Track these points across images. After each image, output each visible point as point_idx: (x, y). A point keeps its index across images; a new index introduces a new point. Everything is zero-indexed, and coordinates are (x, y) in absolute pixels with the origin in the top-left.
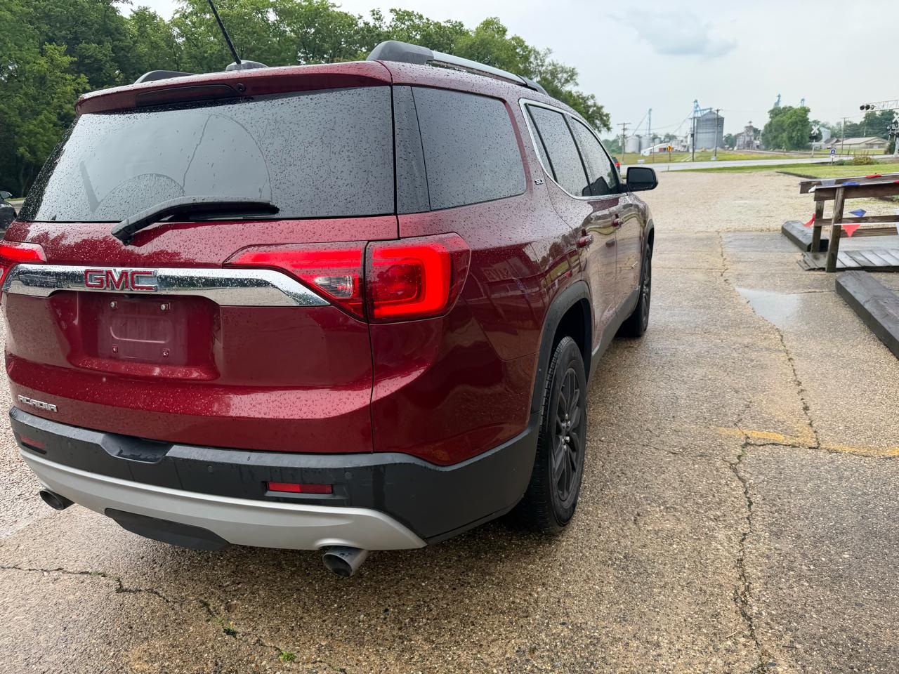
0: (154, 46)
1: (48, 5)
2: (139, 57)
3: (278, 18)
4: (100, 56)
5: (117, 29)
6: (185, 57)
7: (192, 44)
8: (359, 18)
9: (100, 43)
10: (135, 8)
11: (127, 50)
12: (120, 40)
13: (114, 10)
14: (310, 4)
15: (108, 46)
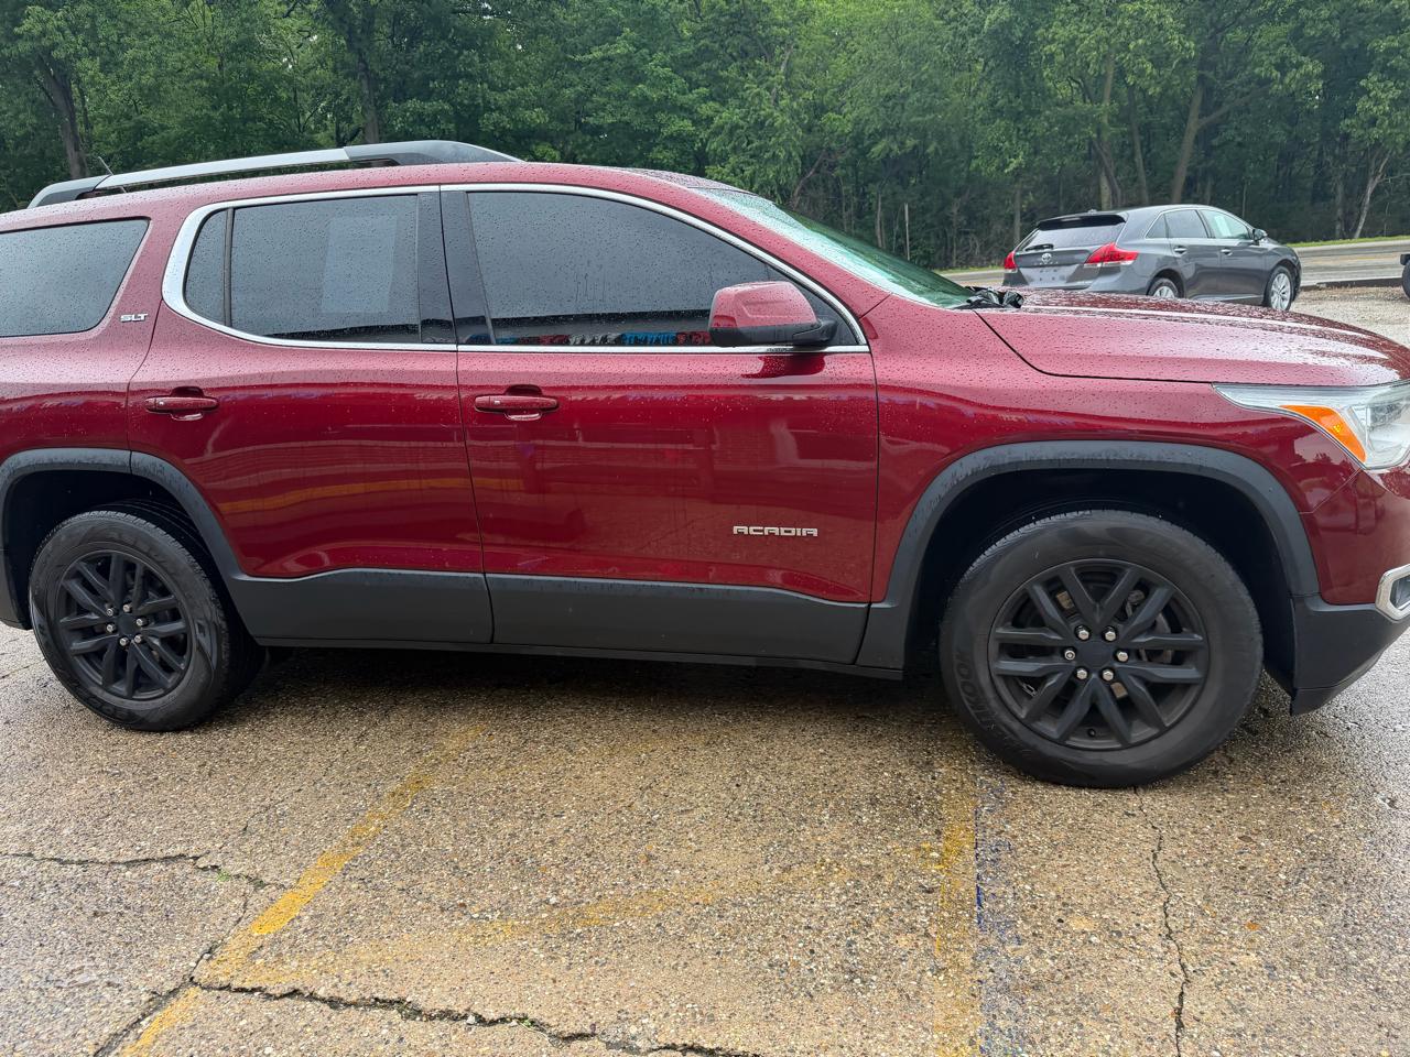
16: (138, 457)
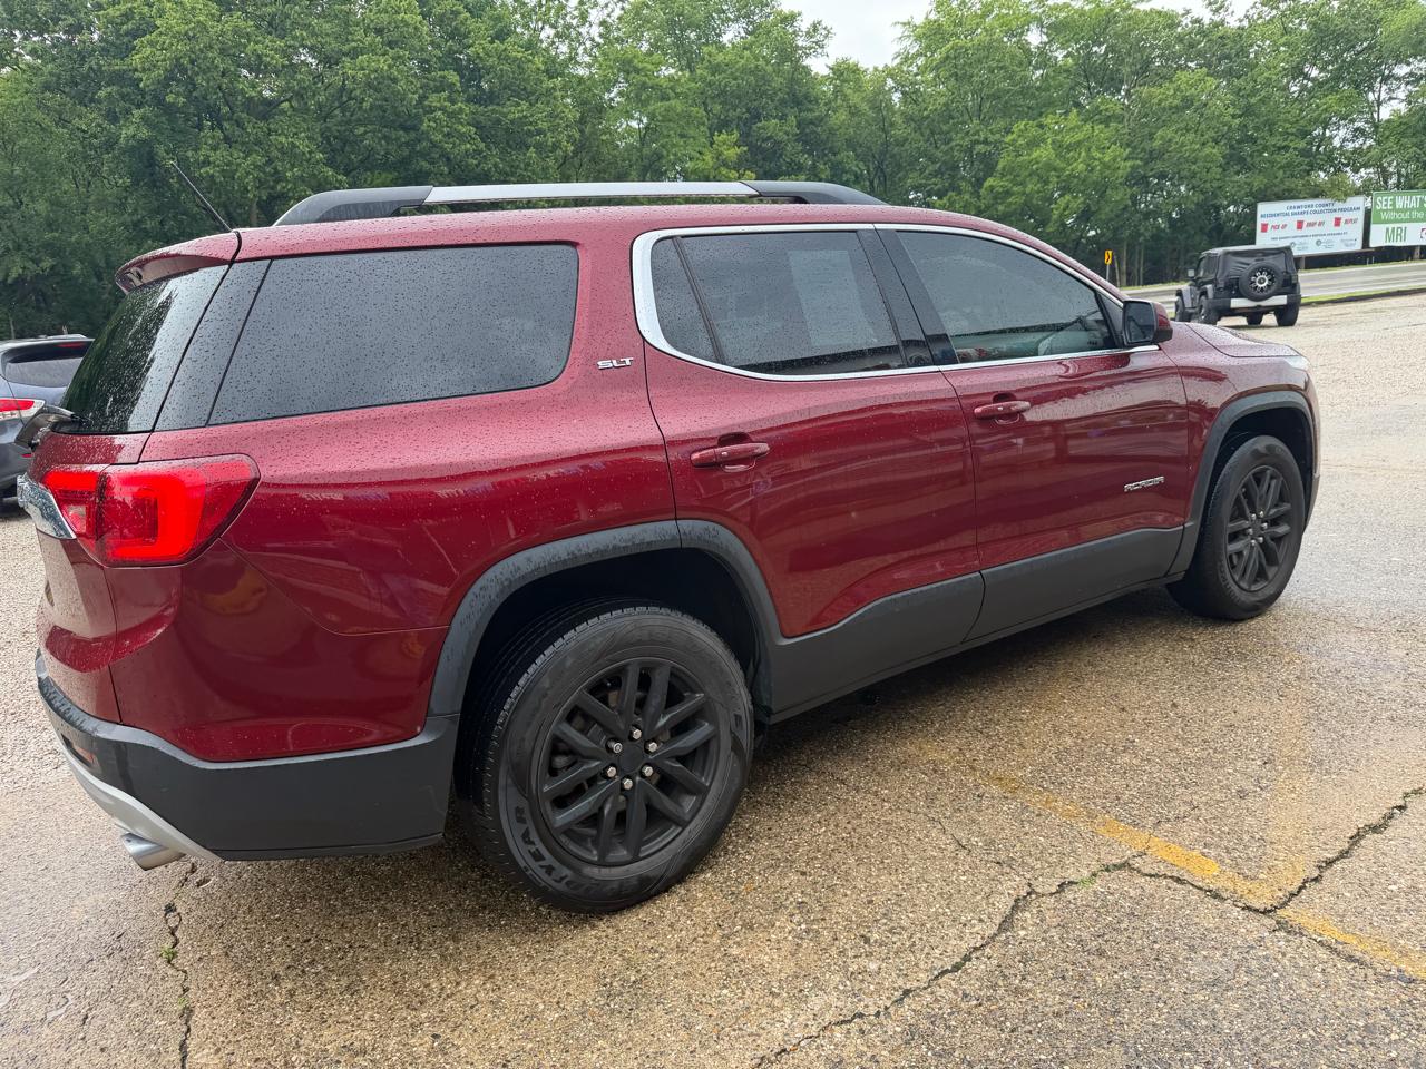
0: (854, 112)
1: (724, 78)
2: (832, 132)
3: (1045, 39)
4: (781, 136)
5: (806, 96)
6: (898, 119)
7: (909, 100)
8: (1183, 15)
9: (783, 118)
10: (831, 63)
11: (817, 123)
12: (811, 110)
13: (807, 70)
14: (1098, 5)
15: (792, 119)
16: (685, 525)
